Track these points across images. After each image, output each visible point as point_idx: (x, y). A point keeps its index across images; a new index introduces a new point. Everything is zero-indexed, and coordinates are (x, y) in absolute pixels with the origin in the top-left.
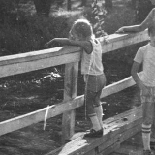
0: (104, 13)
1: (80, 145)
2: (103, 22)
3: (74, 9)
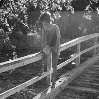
3: (35, 33)
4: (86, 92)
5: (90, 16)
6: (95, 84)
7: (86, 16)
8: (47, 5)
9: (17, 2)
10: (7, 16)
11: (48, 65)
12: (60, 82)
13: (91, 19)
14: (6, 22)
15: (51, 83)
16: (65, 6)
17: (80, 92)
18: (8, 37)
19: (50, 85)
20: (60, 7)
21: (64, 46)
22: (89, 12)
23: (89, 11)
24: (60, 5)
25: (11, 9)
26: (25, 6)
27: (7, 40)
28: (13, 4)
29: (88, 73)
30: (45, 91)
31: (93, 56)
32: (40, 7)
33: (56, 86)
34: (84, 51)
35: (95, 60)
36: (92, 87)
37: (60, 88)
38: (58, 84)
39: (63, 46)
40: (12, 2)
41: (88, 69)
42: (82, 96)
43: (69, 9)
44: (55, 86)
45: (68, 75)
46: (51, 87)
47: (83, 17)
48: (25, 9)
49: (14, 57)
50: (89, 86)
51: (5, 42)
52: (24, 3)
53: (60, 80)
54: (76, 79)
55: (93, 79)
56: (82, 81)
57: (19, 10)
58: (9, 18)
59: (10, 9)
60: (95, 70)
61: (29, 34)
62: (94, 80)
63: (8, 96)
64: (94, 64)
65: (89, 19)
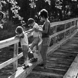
0: (25, 24)
1: (21, 72)
2: (25, 27)
5: (61, 6)
6: (57, 69)
7: (57, 6)
13: (61, 9)
17: (44, 76)
22: (60, 3)
31: (54, 44)
36: (55, 72)
41: (49, 56)
47: (56, 7)
55: (54, 65)
60: (57, 57)
64: (55, 52)
65: (60, 9)
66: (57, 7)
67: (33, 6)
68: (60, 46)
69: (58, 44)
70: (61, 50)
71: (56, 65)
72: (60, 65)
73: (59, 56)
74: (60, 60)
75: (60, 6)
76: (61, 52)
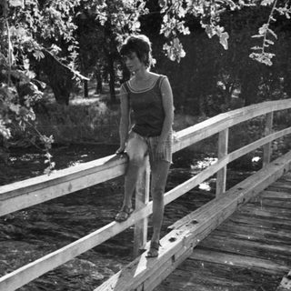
3: (91, 97)
4: (247, 269)
5: (271, 55)
6: (272, 247)
7: (257, 55)
8: (136, 19)
9: (47, 9)
10: (30, 51)
11: (137, 190)
12: (172, 240)
13: (271, 64)
14: (27, 66)
15: (147, 245)
16: (204, 26)
17: (228, 269)
18: (31, 110)
19: (145, 250)
20: (183, 27)
21: (184, 138)
22: (267, 43)
23: (265, 40)
24: (183, 22)
25: (29, 27)
26: (70, 19)
27: (29, 118)
28: (36, 14)
29: (249, 216)
30: (129, 268)
31: (264, 164)
32: (117, 22)
33: (161, 252)
34: (239, 153)
35: (267, 177)
36: (262, 254)
37: (173, 257)
38: (166, 246)
39: (181, 136)
40: (32, 6)
42: (235, 280)
43: (214, 33)
44: (159, 252)
45: (195, 222)
46: (145, 254)
47: (251, 56)
48: (72, 28)
49: (47, 170)
50: (254, 252)
51: (22, 125)
52: (67, 11)
53: (171, 235)
54: (217, 231)
55: (263, 232)
56: (233, 237)
57: (53, 29)
58: (34, 55)
59: (26, 26)
60: (271, 207)
61: (73, 99)
62: (267, 236)
63: (26, 283)
64: (265, 190)
65: (267, 63)
66: (255, 56)
67: (175, 53)
68: (282, 171)
69: (277, 164)
70: (286, 186)
71: (268, 232)
72: (281, 233)
73: (277, 202)
74: (282, 215)
75: (265, 54)
76: (285, 191)
